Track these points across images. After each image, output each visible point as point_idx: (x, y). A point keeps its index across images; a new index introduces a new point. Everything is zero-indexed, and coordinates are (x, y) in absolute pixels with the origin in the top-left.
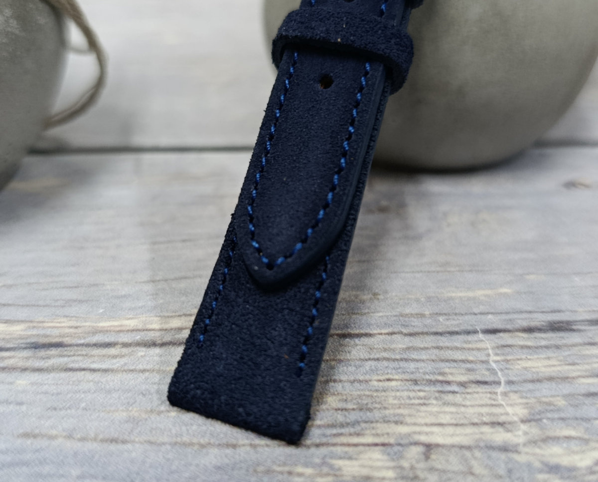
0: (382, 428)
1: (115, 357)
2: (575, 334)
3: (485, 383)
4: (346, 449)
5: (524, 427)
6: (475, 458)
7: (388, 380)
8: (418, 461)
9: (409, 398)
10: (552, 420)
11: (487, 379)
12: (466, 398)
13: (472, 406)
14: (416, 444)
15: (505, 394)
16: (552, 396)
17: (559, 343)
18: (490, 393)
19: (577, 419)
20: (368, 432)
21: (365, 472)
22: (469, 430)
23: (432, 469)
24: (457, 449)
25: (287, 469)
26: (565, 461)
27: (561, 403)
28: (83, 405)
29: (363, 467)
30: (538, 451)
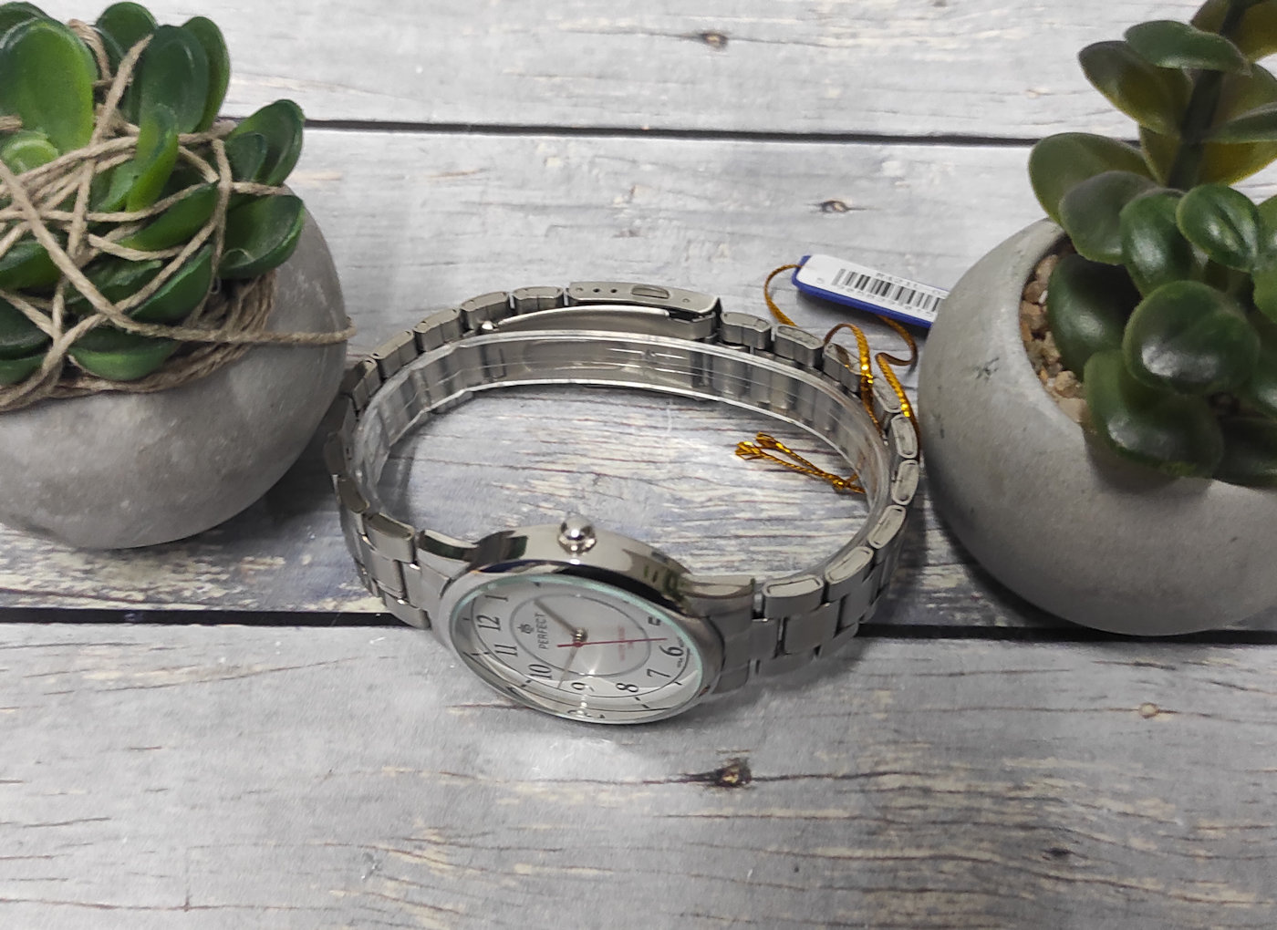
0: (571, 458)
3: (656, 428)
4: (542, 472)
5: (670, 466)
6: (628, 487)
7: (587, 420)
8: (588, 486)
9: (598, 436)
10: (693, 463)
11: (659, 425)
12: (637, 440)
13: (640, 447)
14: (591, 473)
15: (666, 438)
16: (701, 444)
18: (657, 437)
19: (710, 465)
20: (561, 461)
21: (551, 490)
22: (631, 465)
23: (596, 492)
24: (617, 479)
25: (500, 484)
26: (687, 496)
27: (705, 449)
29: (550, 486)
30: (672, 486)
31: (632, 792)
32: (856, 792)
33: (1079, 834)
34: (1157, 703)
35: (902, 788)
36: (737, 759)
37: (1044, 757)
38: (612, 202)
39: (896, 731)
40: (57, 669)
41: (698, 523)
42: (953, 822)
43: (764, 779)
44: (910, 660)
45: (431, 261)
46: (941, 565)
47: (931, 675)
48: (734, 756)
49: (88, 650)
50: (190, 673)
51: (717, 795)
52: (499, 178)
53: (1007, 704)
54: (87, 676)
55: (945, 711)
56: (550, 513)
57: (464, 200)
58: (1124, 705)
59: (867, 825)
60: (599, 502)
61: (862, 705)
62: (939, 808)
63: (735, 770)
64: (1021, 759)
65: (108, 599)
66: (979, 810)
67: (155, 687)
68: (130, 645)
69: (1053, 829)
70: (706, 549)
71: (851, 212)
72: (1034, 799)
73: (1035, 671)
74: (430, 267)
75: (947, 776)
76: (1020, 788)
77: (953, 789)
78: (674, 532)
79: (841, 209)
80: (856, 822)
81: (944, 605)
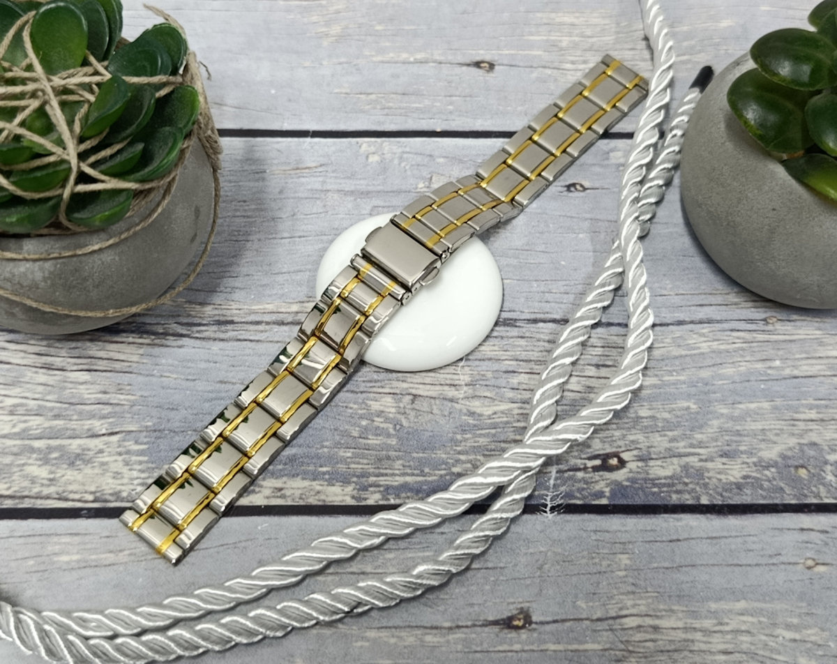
0: (395, 384)
1: (262, 331)
2: (516, 329)
4: (375, 395)
5: (465, 388)
6: (435, 404)
8: (408, 404)
10: (482, 385)
14: (409, 394)
15: (462, 367)
16: (487, 371)
17: (504, 334)
19: (494, 386)
20: (388, 385)
21: (382, 408)
22: (438, 388)
23: (413, 409)
24: (428, 398)
25: (345, 405)
26: (478, 411)
27: (489, 375)
28: (247, 364)
29: (381, 405)
30: (468, 403)
31: (448, 634)
32: (607, 630)
33: (763, 656)
34: (816, 557)
35: (639, 627)
36: (522, 608)
37: (739, 601)
38: (417, 188)
39: (633, 584)
40: (35, 554)
41: (487, 431)
42: (676, 651)
43: (542, 623)
44: (641, 530)
45: (288, 235)
46: (660, 458)
47: (656, 541)
48: (519, 606)
49: (55, 539)
50: (130, 555)
51: (509, 636)
52: (333, 172)
53: (711, 562)
54: (56, 559)
55: (667, 568)
56: (382, 425)
57: (309, 187)
58: (792, 560)
59: (615, 655)
60: (417, 417)
61: (609, 566)
62: (665, 640)
63: (521, 616)
64: (722, 602)
65: (66, 500)
66: (693, 641)
67: (105, 566)
68: (86, 534)
69: (745, 653)
70: (494, 450)
71: (588, 191)
72: (732, 631)
73: (731, 537)
74: (288, 240)
75: (669, 616)
76: (721, 624)
77: (675, 626)
78: (470, 438)
79: (581, 189)
80: (607, 653)
81: (665, 489)
